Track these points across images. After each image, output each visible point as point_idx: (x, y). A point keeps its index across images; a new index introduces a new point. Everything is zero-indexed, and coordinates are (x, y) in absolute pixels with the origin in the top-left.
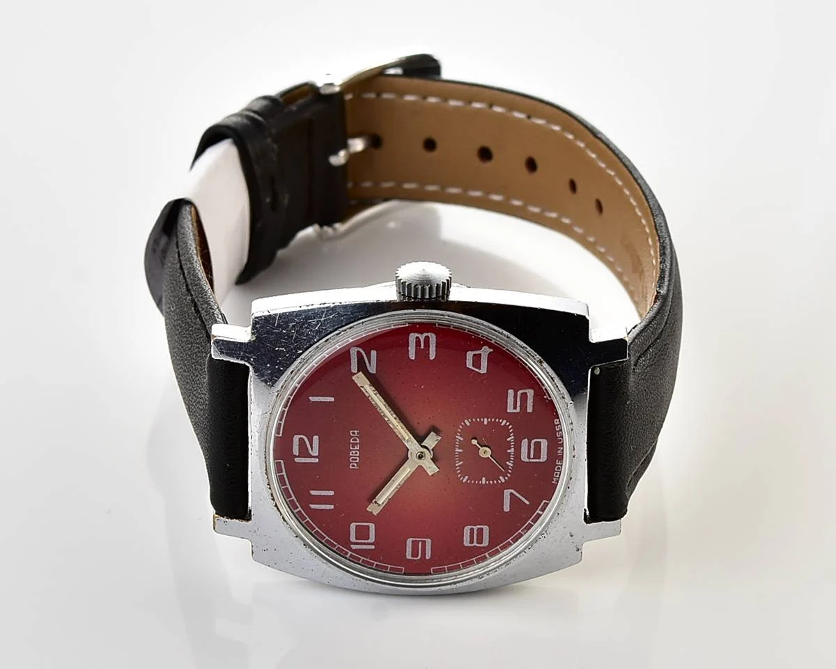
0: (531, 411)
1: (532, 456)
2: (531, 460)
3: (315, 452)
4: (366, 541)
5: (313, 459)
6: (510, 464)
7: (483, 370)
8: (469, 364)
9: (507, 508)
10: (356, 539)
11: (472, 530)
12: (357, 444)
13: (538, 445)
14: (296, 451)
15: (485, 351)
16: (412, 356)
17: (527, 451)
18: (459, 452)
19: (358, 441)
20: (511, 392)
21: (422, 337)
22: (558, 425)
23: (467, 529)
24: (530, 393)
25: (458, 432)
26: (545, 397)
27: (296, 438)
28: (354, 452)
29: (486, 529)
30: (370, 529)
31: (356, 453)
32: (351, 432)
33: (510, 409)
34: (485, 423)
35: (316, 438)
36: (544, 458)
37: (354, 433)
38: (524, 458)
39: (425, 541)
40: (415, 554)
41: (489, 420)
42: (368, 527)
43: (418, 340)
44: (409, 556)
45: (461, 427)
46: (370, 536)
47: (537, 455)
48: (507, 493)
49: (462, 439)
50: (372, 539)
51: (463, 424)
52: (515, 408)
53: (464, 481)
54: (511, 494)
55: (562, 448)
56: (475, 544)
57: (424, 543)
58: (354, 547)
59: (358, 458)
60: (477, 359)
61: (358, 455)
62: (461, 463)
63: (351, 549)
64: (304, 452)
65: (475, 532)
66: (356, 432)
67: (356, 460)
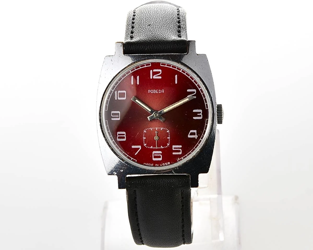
0: (173, 154)
1: (155, 155)
2: (153, 155)
3: (155, 77)
4: (118, 97)
5: (152, 77)
6: (152, 147)
7: (189, 136)
8: (191, 131)
9: (133, 147)
10: (119, 93)
11: (124, 135)
12: (158, 92)
13: (159, 157)
14: (155, 70)
15: (196, 136)
16: (194, 111)
17: (157, 153)
18: (156, 129)
19: (159, 93)
20: (181, 146)
21: (201, 114)
22: (167, 164)
23: (124, 133)
24: (180, 153)
25: (164, 128)
26: (178, 158)
27: (160, 71)
28: (155, 91)
29: (125, 140)
30: (123, 98)
31: (155, 92)
32: (163, 90)
33: (174, 146)
34: (168, 138)
35: (160, 77)
36: (154, 159)
37: (163, 91)
38: (154, 152)
39: (119, 118)
40: (113, 114)
41: (169, 139)
42: (124, 97)
43: (200, 113)
44: (112, 112)
45: (166, 129)
46: (120, 98)
47: (155, 157)
48: (140, 147)
49: (161, 130)
50: (119, 99)
51: (168, 130)
52: (174, 148)
53: (144, 131)
54: (139, 148)
55: (158, 165)
56: (118, 136)
57: (118, 117)
58: (116, 92)
59: (153, 93)
60: (193, 134)
61: (154, 93)
62: (151, 130)
63: (114, 91)
64: (154, 73)
65: (123, 136)
66: (163, 92)
67: (152, 92)
